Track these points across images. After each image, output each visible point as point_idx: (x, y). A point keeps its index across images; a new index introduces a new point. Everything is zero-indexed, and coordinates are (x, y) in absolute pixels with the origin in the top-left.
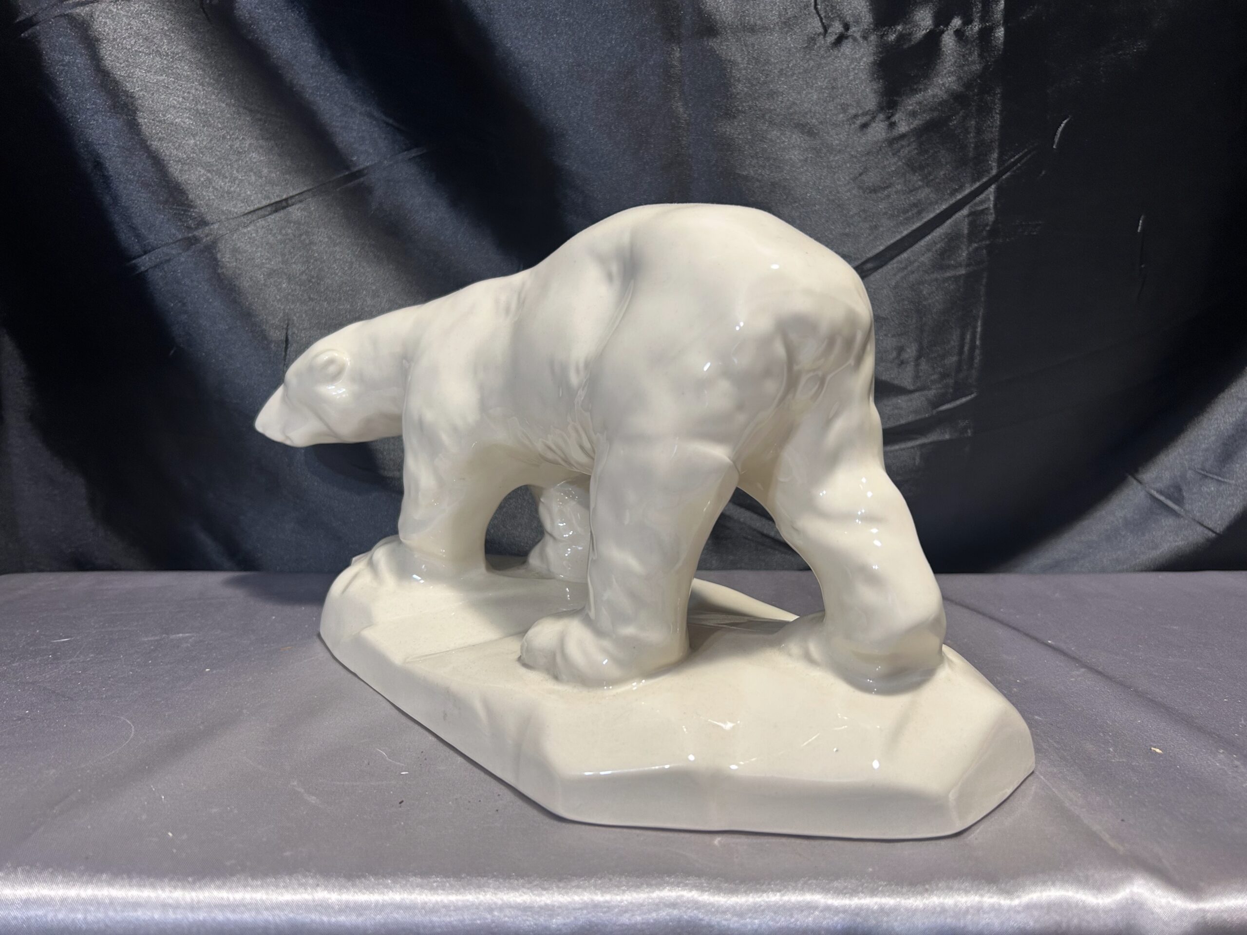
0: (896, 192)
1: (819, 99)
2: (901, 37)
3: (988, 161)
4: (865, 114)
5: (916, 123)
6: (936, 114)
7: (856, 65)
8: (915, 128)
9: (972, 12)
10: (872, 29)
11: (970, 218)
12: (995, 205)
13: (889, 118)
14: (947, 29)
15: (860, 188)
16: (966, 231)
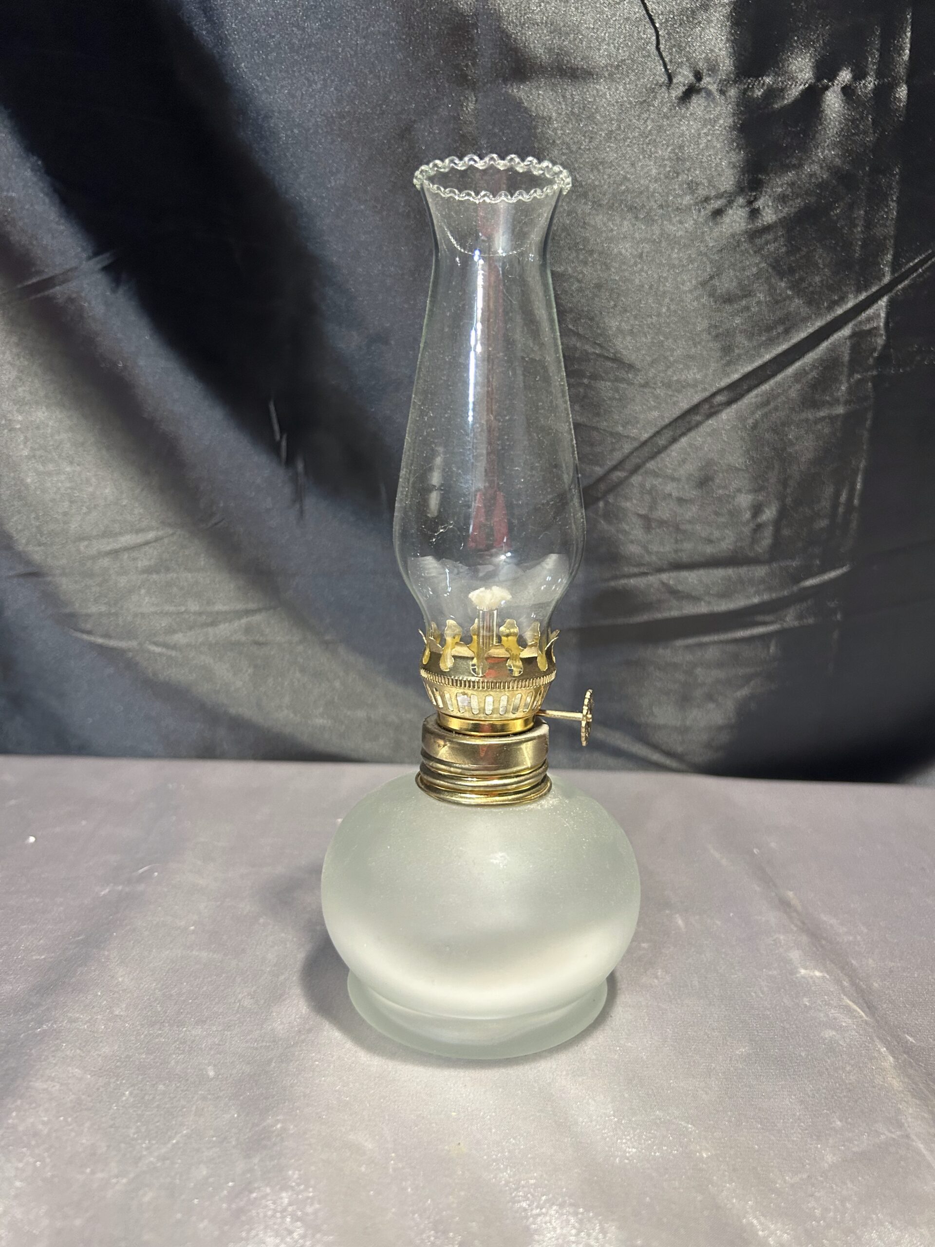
0: (757, 303)
1: (659, 174)
2: (773, 93)
3: (879, 264)
4: (719, 196)
5: (787, 211)
6: (813, 199)
7: (709, 130)
8: (785, 217)
9: (867, 63)
10: (733, 81)
11: (853, 340)
12: (887, 323)
13: (750, 203)
14: (833, 85)
15: (712, 295)
16: (846, 358)
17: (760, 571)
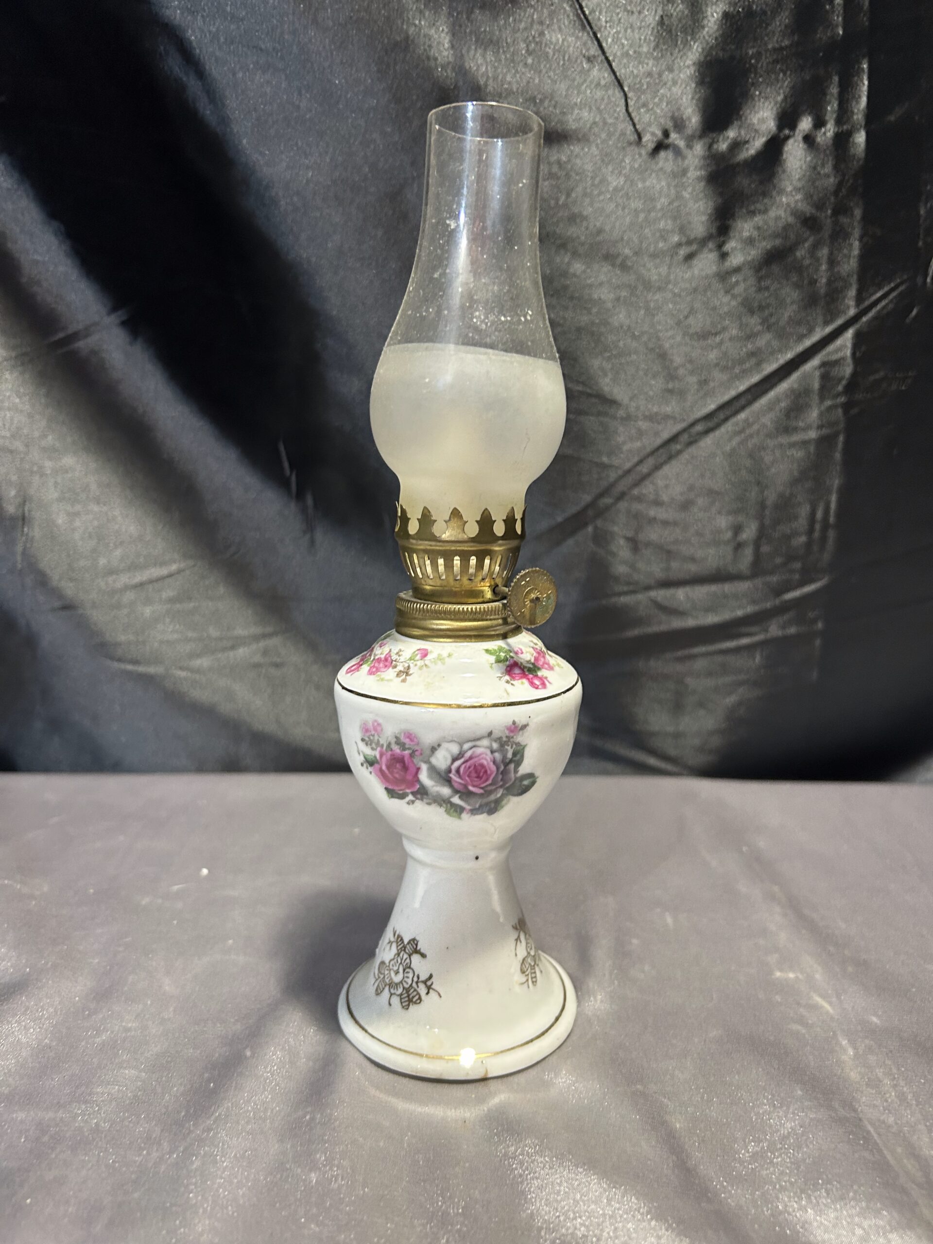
0: (731, 339)
1: (633, 224)
2: (736, 145)
3: (844, 298)
4: (689, 243)
5: (754, 253)
6: (778, 242)
8: (753, 260)
9: (826, 112)
10: (700, 134)
11: (822, 370)
12: (854, 354)
13: (720, 246)
14: (794, 134)
15: (685, 333)
16: (816, 385)
17: (744, 586)
